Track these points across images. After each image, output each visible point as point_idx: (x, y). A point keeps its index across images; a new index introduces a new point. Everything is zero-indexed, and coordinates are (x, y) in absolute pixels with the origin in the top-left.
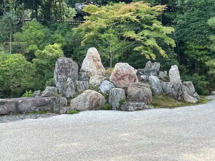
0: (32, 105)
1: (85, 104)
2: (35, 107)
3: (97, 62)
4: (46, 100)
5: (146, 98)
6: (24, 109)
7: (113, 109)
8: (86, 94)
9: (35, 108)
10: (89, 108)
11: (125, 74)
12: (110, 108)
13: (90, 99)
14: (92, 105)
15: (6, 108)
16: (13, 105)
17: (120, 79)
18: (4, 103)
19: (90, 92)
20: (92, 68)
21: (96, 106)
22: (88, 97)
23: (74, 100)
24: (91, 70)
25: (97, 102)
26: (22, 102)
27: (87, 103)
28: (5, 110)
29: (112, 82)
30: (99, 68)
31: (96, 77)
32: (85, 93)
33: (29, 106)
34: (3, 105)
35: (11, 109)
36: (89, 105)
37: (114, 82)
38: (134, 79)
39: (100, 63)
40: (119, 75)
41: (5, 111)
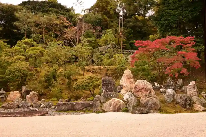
0: (81, 106)
5: (153, 105)
6: (76, 108)
7: (129, 112)
9: (83, 109)
10: (113, 110)
11: (142, 88)
12: (127, 111)
13: (114, 104)
14: (115, 108)
15: (67, 107)
16: (70, 105)
17: (139, 91)
18: (66, 104)
19: (115, 100)
21: (118, 109)
22: (113, 103)
23: (104, 105)
25: (119, 106)
26: (76, 104)
30: (132, 83)
32: (112, 100)
33: (79, 107)
34: (65, 105)
35: (69, 108)
36: (113, 108)
38: (149, 91)
40: (138, 88)
41: (66, 109)
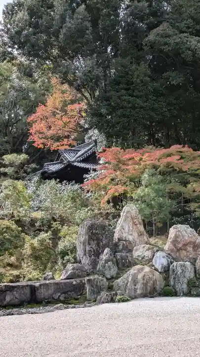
0: (54, 291)
1: (136, 287)
2: (60, 294)
3: (138, 226)
4: (74, 283)
6: (43, 297)
7: (179, 294)
8: (136, 271)
9: (59, 296)
10: (142, 293)
11: (188, 241)
12: (173, 293)
13: (144, 279)
14: (146, 289)
15: (17, 296)
16: (28, 291)
17: (181, 250)
18: (14, 287)
20: (131, 235)
23: (118, 282)
24: (131, 238)
25: (154, 284)
27: (139, 286)
28: (16, 298)
29: (169, 254)
30: (141, 235)
31: (144, 247)
32: (134, 270)
33: (50, 292)
34: (13, 291)
36: (143, 289)
37: (173, 254)
39: (142, 228)
40: (179, 242)
41: (16, 300)
